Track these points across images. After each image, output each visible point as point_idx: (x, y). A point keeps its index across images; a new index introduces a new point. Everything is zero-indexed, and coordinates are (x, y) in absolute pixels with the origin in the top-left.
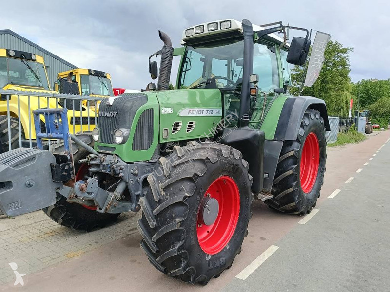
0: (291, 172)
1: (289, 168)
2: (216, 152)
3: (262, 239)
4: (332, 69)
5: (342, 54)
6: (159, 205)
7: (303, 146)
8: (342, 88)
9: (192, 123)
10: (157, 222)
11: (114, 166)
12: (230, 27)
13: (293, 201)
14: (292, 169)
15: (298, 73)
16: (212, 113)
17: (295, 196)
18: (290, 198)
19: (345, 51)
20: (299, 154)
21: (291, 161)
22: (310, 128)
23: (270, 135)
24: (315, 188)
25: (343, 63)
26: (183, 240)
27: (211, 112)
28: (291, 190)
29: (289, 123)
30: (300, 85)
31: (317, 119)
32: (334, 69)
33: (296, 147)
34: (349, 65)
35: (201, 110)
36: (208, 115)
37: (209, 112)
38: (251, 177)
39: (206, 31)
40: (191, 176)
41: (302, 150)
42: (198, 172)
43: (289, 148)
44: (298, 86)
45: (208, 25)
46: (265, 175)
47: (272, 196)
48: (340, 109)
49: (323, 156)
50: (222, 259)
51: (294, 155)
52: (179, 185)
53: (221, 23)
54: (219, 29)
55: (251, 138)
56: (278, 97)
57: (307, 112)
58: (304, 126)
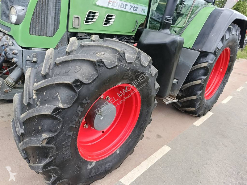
0: (199, 82)
1: (198, 78)
2: (117, 55)
3: (159, 136)
6: (28, 110)
7: (217, 59)
9: (112, 16)
10: (24, 130)
11: (8, 49)
13: (194, 106)
14: (201, 79)
16: (136, 10)
17: (197, 102)
18: (192, 103)
20: (212, 66)
21: (202, 71)
22: (228, 43)
23: (189, 43)
24: (215, 96)
26: (51, 157)
27: (135, 9)
28: (195, 97)
29: (211, 34)
31: (237, 35)
33: (211, 59)
35: (125, 3)
36: (132, 11)
37: (132, 9)
38: (157, 85)
40: (70, 83)
41: (215, 63)
42: (83, 77)
43: (204, 59)
46: (175, 81)
47: (176, 100)
49: (230, 69)
50: (109, 164)
51: (207, 67)
52: (53, 91)
55: (169, 44)
56: (206, 6)
57: (230, 27)
58: (224, 40)
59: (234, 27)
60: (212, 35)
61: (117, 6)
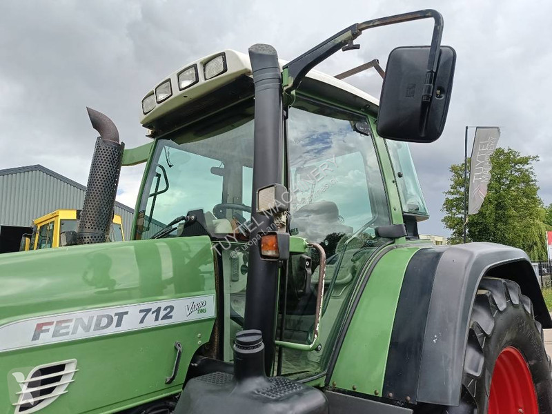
4: (509, 187)
5: (521, 166)
8: (531, 214)
12: (225, 70)
15: (458, 196)
16: (165, 317)
19: (525, 161)
25: (526, 179)
27: (162, 313)
29: (426, 338)
30: (463, 213)
32: (513, 188)
34: (535, 181)
35: (113, 312)
36: (150, 322)
37: (151, 316)
39: (176, 93)
44: (460, 216)
45: (179, 74)
48: (532, 246)
53: (205, 64)
54: (202, 81)
56: (392, 249)
57: (483, 292)
58: (479, 340)
59: (496, 287)
60: (432, 340)
61: (80, 328)
